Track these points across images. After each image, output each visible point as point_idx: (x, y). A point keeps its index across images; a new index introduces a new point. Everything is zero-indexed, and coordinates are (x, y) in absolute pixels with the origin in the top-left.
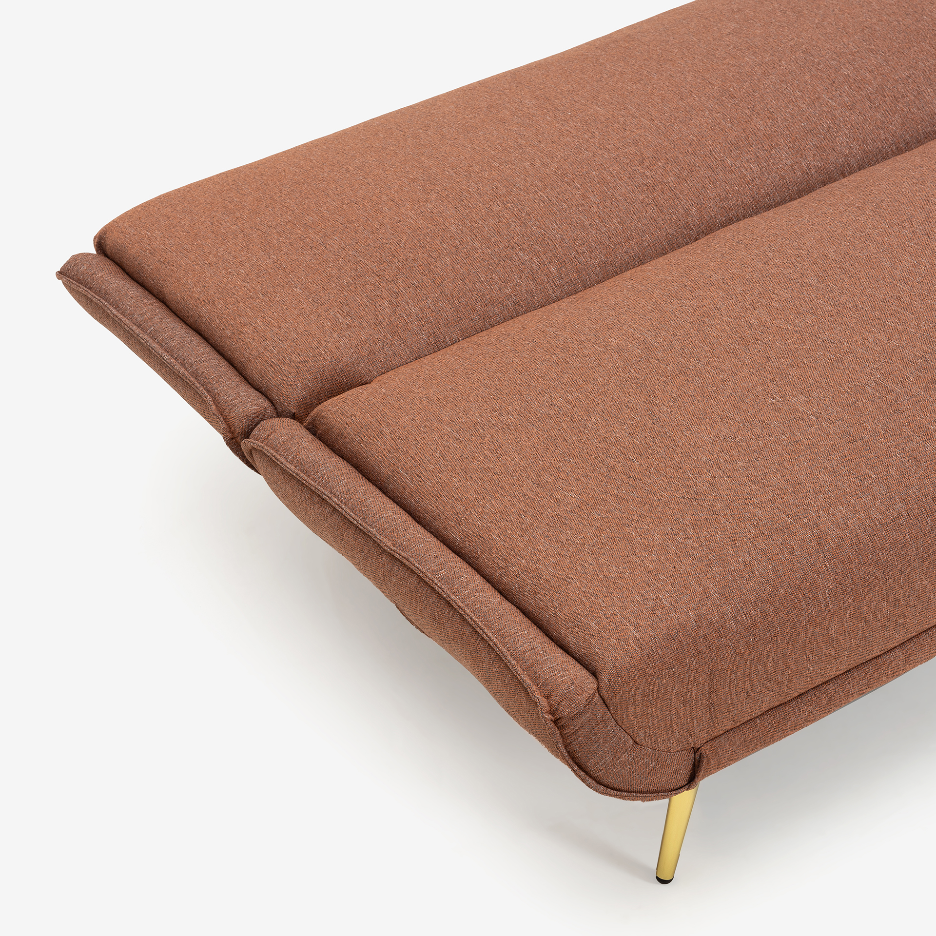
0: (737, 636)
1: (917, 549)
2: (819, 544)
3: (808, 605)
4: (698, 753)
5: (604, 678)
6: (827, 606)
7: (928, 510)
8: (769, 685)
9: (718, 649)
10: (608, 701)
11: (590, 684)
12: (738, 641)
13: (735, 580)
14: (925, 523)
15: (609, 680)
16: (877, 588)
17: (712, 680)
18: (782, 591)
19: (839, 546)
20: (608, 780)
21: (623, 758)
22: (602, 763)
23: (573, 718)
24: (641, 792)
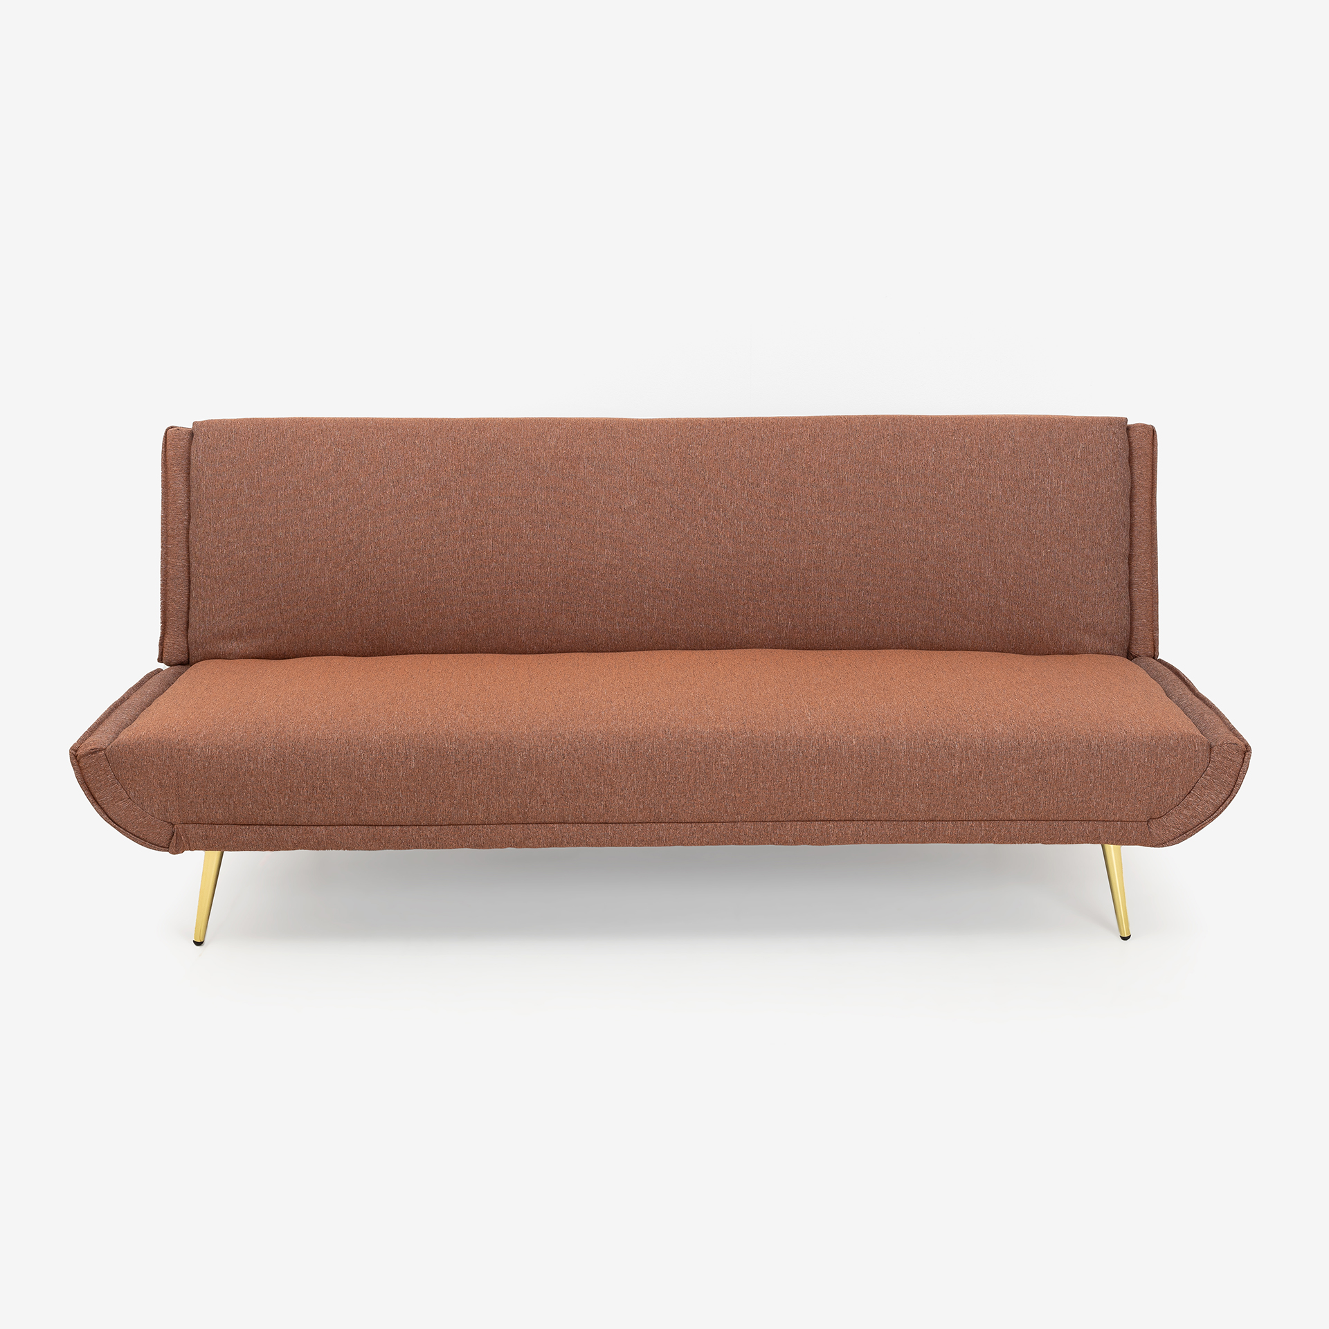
0: (199, 759)
4: (174, 828)
8: (219, 801)
10: (109, 759)
12: (199, 761)
17: (178, 778)
18: (235, 747)
20: (111, 814)
21: (121, 803)
22: (105, 799)
23: (84, 756)
24: (135, 836)
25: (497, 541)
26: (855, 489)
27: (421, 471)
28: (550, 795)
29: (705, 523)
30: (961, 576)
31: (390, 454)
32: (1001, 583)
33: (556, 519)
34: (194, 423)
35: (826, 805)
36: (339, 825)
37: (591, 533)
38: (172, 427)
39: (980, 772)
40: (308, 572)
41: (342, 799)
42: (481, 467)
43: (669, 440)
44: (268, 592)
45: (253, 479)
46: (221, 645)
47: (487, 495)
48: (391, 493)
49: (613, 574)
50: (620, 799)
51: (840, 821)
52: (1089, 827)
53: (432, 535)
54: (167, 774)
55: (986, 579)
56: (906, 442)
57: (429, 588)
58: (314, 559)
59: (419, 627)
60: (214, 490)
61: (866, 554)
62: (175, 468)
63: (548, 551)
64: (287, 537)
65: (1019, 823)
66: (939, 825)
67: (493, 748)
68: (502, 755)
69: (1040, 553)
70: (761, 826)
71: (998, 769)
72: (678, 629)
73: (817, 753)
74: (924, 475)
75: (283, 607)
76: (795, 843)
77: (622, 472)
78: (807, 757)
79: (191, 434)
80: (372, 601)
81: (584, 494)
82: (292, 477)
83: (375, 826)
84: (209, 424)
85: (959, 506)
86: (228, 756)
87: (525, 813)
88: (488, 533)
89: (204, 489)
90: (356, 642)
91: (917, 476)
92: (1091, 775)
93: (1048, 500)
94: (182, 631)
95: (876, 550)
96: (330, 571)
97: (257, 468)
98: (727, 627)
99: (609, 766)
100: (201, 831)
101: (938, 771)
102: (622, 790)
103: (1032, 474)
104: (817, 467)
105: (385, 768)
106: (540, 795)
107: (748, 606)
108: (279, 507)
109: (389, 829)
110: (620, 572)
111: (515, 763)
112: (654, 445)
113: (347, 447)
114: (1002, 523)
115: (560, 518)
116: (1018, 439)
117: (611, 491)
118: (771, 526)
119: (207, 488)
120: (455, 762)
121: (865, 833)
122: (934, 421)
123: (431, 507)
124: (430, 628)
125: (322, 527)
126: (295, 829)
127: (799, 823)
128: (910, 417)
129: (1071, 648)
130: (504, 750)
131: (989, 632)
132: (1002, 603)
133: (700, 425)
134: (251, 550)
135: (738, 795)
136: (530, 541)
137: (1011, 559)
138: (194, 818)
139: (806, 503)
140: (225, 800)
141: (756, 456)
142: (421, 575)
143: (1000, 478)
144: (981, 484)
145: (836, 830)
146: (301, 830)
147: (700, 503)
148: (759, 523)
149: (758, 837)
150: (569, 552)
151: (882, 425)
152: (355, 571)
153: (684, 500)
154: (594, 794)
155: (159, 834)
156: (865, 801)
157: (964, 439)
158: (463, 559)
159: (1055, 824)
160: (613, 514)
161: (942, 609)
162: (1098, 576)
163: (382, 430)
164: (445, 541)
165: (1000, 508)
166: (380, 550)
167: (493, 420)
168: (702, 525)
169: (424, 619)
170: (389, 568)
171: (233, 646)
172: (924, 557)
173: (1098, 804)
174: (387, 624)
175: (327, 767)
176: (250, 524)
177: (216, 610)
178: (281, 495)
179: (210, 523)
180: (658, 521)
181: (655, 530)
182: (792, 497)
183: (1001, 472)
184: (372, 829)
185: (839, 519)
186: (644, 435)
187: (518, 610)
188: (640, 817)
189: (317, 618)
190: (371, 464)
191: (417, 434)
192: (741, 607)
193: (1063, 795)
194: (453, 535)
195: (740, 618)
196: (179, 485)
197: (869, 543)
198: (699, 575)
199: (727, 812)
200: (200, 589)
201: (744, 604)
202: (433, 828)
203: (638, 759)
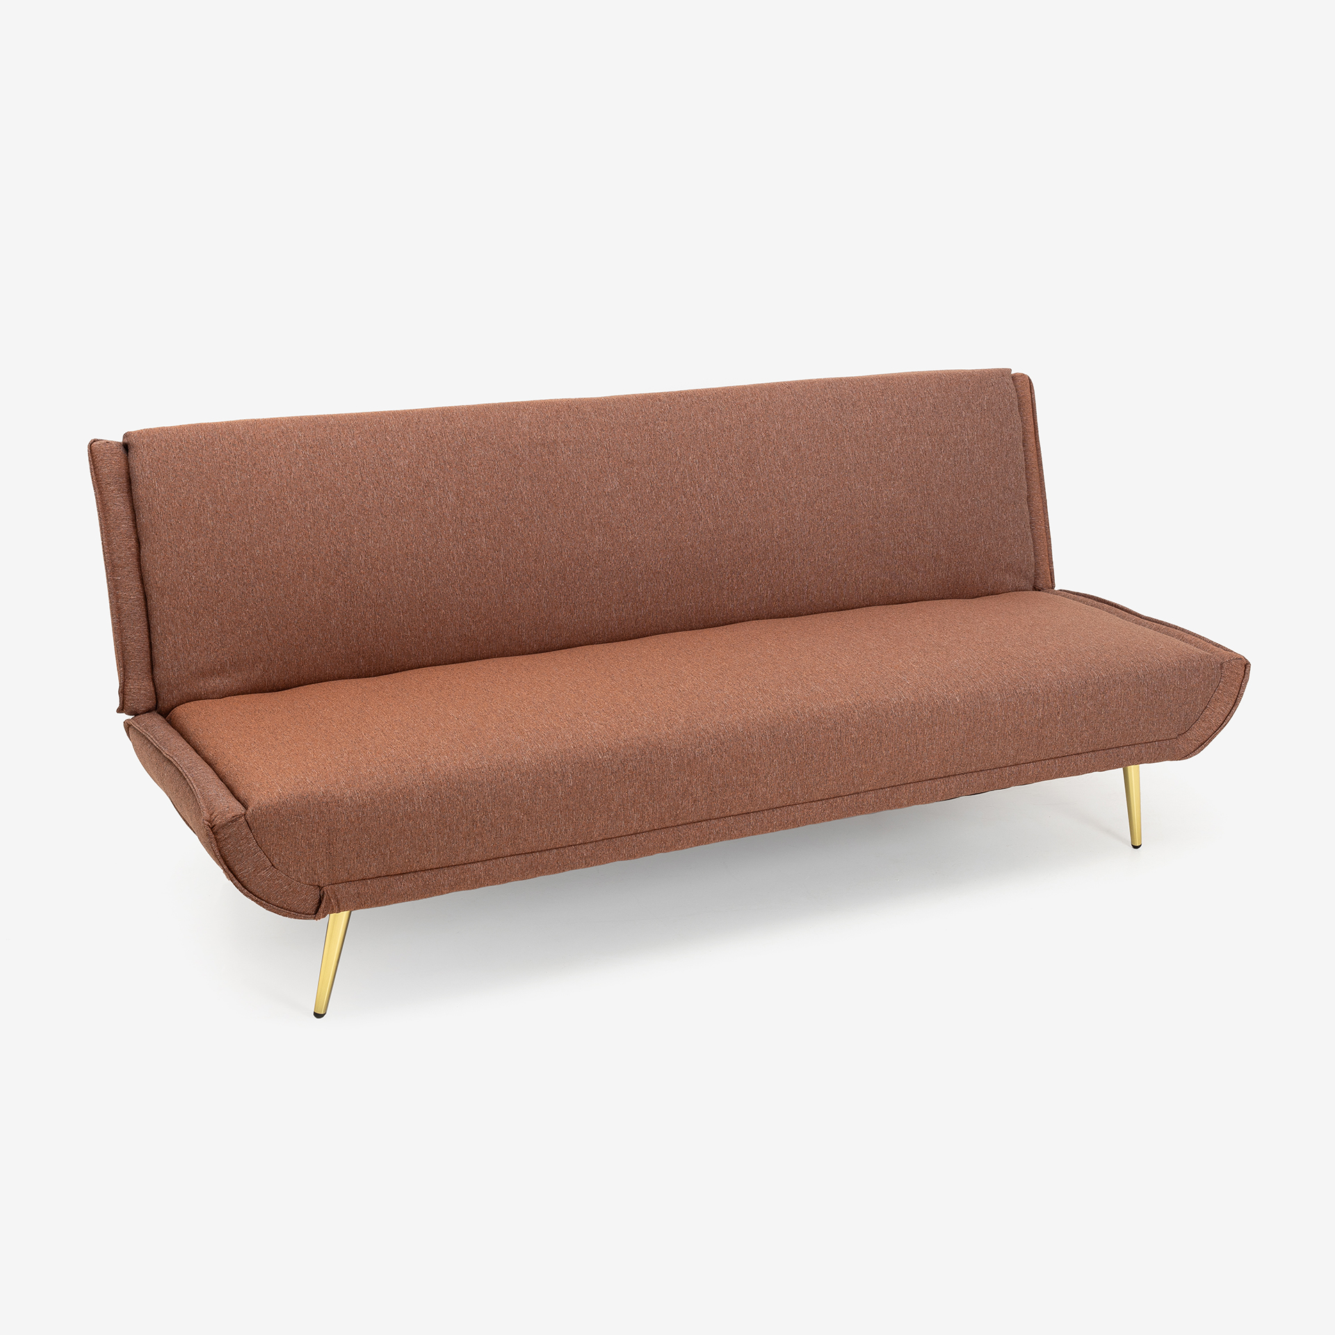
0: (350, 809)
1: (491, 789)
2: (423, 771)
3: (405, 803)
4: (322, 891)
5: (250, 809)
6: (419, 808)
7: (504, 768)
8: (374, 852)
9: (336, 813)
10: (251, 825)
11: (239, 809)
12: (351, 812)
13: (360, 779)
14: (499, 775)
15: (253, 810)
16: (458, 807)
17: (329, 835)
18: (388, 790)
19: (435, 774)
20: (252, 887)
21: (263, 873)
22: (246, 871)
23: (223, 827)
24: (277, 906)
25: (489, 538)
26: (811, 454)
27: (400, 469)
28: (700, 793)
29: (684, 500)
30: (908, 530)
31: (363, 453)
32: (940, 533)
33: (544, 509)
34: (126, 436)
35: (937, 764)
36: (495, 859)
37: (580, 520)
38: (95, 441)
39: (1058, 713)
40: (295, 592)
41: (502, 830)
42: (461, 459)
43: (636, 418)
44: (250, 618)
45: (215, 492)
46: (201, 684)
47: (472, 489)
48: (373, 495)
49: (607, 561)
50: (763, 787)
51: (945, 777)
52: (1135, 750)
53: (423, 537)
54: (317, 832)
55: (928, 531)
56: (846, 404)
57: (427, 595)
58: (300, 575)
59: (419, 638)
60: (171, 509)
61: (829, 517)
62: (112, 488)
63: (541, 544)
64: (266, 555)
65: (1083, 755)
66: (1023, 767)
67: (645, 753)
68: (656, 759)
69: (967, 502)
70: (880, 793)
71: (1072, 707)
72: (670, 611)
73: (930, 715)
74: (866, 435)
75: (270, 633)
76: (909, 805)
77: (599, 454)
78: (922, 720)
79: (126, 447)
80: (368, 616)
81: (567, 480)
82: (261, 486)
83: (532, 853)
84: (149, 433)
85: (899, 463)
86: (382, 802)
87: (677, 815)
88: (479, 529)
89: (158, 508)
90: (352, 662)
91: (861, 437)
92: (1140, 702)
93: (967, 451)
94: (146, 673)
95: (837, 512)
96: (320, 587)
97: (218, 480)
98: (715, 603)
99: (753, 755)
100: (352, 889)
101: (1026, 717)
102: (766, 777)
103: (952, 427)
104: (775, 435)
105: (544, 790)
106: (692, 795)
107: (732, 579)
108: (251, 522)
109: (546, 854)
110: (613, 557)
111: (668, 765)
112: (623, 424)
113: (315, 449)
114: (935, 476)
115: (548, 507)
116: (936, 395)
117: (592, 475)
118: (744, 497)
119: (161, 507)
120: (612, 773)
121: (966, 786)
122: (863, 382)
123: (418, 507)
124: (430, 637)
125: (304, 540)
126: (451, 871)
127: (911, 785)
128: (841, 379)
129: (995, 588)
130: (657, 753)
131: (933, 581)
132: (943, 552)
133: (660, 400)
134: (226, 573)
135: (864, 766)
136: (522, 535)
137: (946, 510)
138: (346, 876)
139: (771, 472)
140: (380, 851)
141: (719, 429)
142: (418, 581)
143: (928, 433)
144: (914, 440)
145: (943, 787)
146: (458, 870)
147: (677, 480)
148: (733, 495)
149: (878, 804)
150: (562, 542)
151: (821, 390)
152: (348, 585)
153: (661, 479)
154: (741, 786)
155: (305, 900)
156: (968, 755)
157: (892, 398)
158: (458, 560)
159: (1111, 751)
160: (598, 499)
161: (896, 564)
162: (1011, 519)
163: (347, 427)
164: (437, 542)
165: (932, 462)
166: (371, 558)
167: (458, 408)
168: (682, 502)
169: (425, 629)
170: (383, 578)
171: (216, 683)
172: (877, 514)
173: (1144, 728)
174: (386, 639)
175: (486, 797)
176: (220, 544)
177: (191, 645)
178: (252, 508)
179: (171, 547)
180: (642, 501)
181: (639, 512)
182: (758, 467)
183: (928, 428)
184: (529, 857)
185: (802, 485)
186: (611, 414)
187: (518, 608)
188: (779, 802)
189: (310, 641)
190: (345, 465)
191: (386, 427)
192: (726, 581)
193: (1119, 724)
194: (445, 536)
195: (725, 593)
196: (120, 506)
197: (830, 506)
198: (686, 553)
199: (854, 784)
200: (168, 622)
201: (728, 579)
202: (589, 847)
203: (778, 744)
